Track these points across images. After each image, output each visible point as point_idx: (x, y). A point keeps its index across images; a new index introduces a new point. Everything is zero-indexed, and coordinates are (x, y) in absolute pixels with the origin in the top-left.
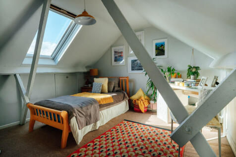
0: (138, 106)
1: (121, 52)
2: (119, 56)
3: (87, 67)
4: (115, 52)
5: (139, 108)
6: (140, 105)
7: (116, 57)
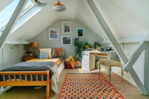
0: (71, 65)
1: (56, 32)
2: (54, 34)
3: (28, 41)
4: (51, 31)
5: (71, 66)
6: (71, 64)
7: (51, 35)
